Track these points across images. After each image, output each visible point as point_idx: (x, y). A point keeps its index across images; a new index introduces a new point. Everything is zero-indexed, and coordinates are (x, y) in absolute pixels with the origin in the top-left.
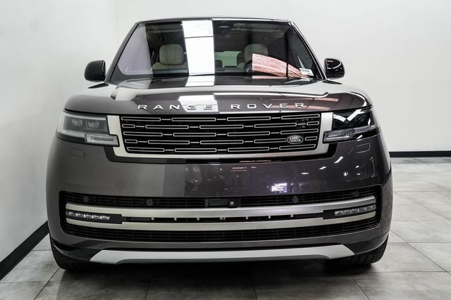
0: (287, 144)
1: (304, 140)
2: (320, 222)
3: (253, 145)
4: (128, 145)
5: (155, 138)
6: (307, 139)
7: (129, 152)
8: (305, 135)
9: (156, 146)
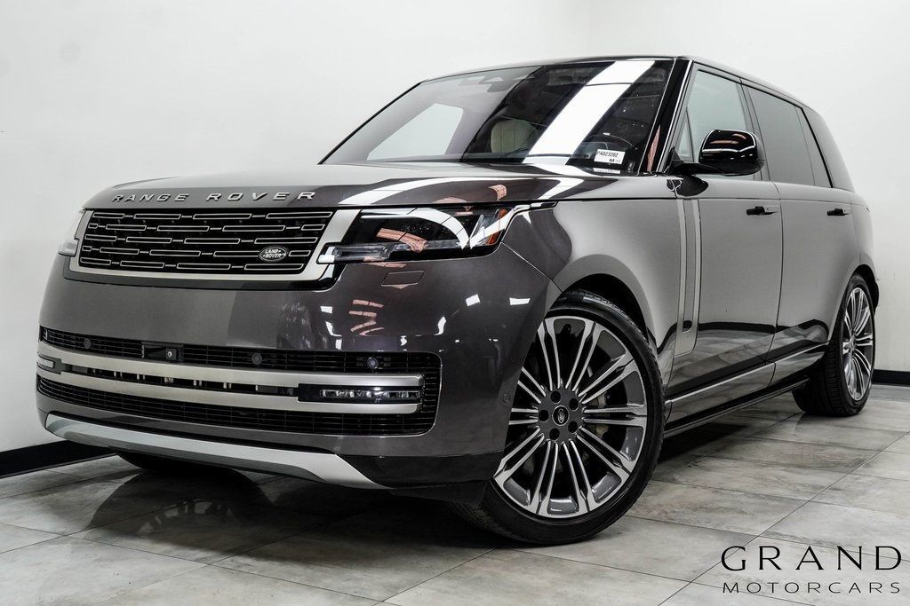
0: (258, 260)
1: (288, 256)
4: (82, 254)
5: (108, 244)
6: (292, 254)
7: (81, 265)
8: (290, 247)
9: (106, 256)
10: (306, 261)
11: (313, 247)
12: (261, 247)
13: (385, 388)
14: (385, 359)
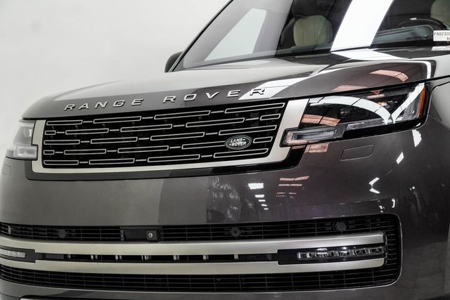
0: (225, 149)
1: (252, 143)
2: (273, 268)
3: (179, 152)
4: (44, 157)
5: (71, 147)
6: (256, 141)
7: (45, 166)
8: (253, 136)
9: (70, 158)
10: (270, 145)
11: (274, 133)
12: (225, 138)
13: (350, 247)
14: (350, 222)
